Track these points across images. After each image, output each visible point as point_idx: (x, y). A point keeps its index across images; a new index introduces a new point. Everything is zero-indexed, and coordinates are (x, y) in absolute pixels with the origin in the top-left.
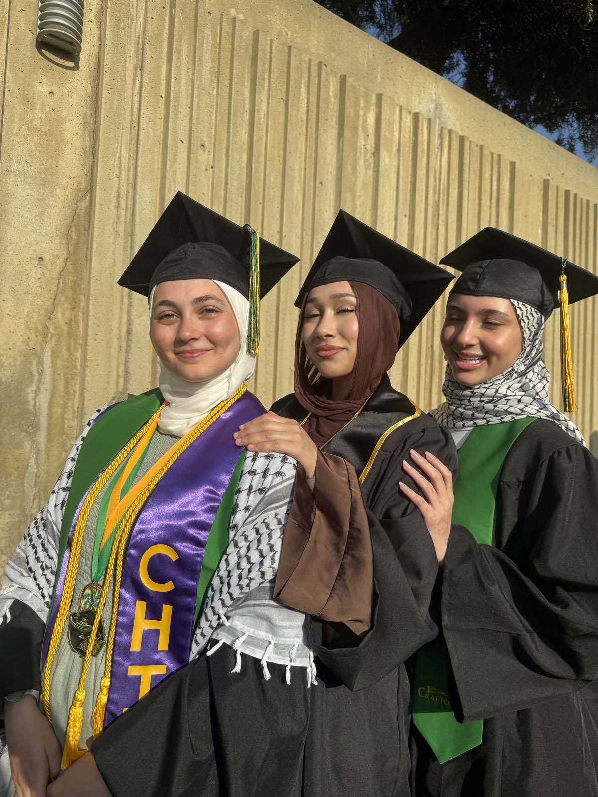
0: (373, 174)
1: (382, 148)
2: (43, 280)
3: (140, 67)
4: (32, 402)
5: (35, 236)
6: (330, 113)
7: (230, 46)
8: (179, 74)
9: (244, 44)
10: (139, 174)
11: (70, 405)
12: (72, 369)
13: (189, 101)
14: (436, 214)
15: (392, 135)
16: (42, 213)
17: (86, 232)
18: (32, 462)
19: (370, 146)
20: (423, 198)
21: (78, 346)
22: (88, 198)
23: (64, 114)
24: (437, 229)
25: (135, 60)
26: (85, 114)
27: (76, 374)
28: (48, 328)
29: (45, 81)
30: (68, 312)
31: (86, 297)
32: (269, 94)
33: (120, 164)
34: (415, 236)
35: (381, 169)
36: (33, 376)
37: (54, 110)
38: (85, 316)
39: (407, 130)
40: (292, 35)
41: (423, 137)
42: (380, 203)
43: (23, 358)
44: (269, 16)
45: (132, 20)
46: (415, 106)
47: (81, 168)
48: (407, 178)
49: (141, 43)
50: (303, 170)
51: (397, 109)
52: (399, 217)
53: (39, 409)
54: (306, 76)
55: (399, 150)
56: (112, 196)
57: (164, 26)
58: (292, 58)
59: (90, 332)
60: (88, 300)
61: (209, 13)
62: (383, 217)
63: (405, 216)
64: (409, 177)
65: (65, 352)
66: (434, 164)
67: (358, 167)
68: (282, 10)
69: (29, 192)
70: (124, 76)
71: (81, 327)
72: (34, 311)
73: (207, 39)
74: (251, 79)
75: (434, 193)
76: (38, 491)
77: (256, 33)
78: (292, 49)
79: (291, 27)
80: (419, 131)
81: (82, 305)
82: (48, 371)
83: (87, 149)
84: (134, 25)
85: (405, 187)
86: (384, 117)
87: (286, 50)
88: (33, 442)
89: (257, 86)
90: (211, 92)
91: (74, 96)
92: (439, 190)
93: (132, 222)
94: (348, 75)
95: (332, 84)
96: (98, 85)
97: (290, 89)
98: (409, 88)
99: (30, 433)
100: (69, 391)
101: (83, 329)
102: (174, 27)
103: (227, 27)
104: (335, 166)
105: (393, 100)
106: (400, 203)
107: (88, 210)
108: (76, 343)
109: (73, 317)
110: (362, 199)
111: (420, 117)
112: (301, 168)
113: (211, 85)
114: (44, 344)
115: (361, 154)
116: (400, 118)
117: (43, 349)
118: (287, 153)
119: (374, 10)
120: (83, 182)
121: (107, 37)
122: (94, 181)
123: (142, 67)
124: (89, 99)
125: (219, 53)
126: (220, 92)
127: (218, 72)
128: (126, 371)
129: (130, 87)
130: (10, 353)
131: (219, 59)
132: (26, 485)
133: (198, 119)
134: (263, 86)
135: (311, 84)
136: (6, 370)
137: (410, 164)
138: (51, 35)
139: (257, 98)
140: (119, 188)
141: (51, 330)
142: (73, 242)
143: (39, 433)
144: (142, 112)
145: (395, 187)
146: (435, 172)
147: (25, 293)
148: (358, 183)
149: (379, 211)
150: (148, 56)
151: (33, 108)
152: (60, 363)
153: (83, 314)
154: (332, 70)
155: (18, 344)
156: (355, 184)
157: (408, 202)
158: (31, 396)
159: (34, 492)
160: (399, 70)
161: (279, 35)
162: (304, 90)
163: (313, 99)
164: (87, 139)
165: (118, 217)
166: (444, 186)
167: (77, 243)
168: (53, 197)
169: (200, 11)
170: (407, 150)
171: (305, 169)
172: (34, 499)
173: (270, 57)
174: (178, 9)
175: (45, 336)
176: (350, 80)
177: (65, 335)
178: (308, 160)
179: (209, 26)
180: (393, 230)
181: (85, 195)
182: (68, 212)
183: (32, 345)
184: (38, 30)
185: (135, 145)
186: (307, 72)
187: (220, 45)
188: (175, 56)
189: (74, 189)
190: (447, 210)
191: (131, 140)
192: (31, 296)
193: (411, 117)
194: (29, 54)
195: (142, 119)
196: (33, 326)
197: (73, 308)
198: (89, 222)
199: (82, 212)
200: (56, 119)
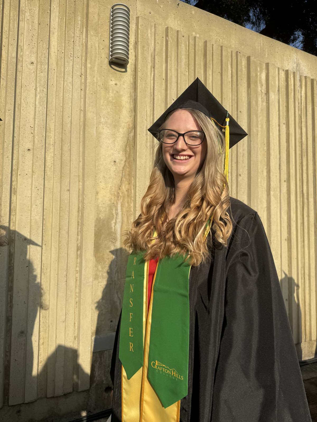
0: (266, 105)
1: (270, 91)
2: (116, 172)
4: (114, 228)
5: (112, 151)
6: (243, 76)
7: (194, 51)
8: (171, 68)
9: (200, 48)
12: (130, 212)
13: (176, 79)
14: (300, 121)
15: (275, 83)
16: (114, 141)
17: (133, 148)
19: (264, 90)
20: (293, 114)
21: (132, 201)
22: (133, 131)
23: (122, 93)
24: (302, 129)
25: (151, 63)
26: (131, 92)
27: (131, 214)
28: (118, 193)
29: (113, 79)
30: (127, 186)
31: (134, 178)
32: (213, 71)
33: (147, 114)
34: (290, 133)
35: (270, 101)
36: (113, 216)
37: (117, 92)
38: (134, 187)
39: (282, 79)
40: (222, 40)
41: (291, 82)
42: (271, 119)
43: (109, 208)
44: (211, 33)
45: (149, 46)
46: (286, 66)
47: (130, 118)
48: (284, 104)
49: (153, 55)
50: (231, 106)
51: (277, 69)
52: (281, 125)
53: (117, 231)
54: (230, 59)
55: (279, 90)
56: (144, 130)
57: (163, 46)
58: (223, 52)
59: (137, 194)
60: (136, 179)
61: (183, 36)
62: (273, 126)
63: (284, 124)
64: (285, 104)
65: (126, 204)
66: (298, 95)
67: (258, 102)
68: (217, 29)
69: (109, 131)
70: (147, 72)
71: (133, 192)
72: (113, 186)
73: (183, 49)
74: (204, 65)
75: (299, 110)
77: (206, 42)
78: (223, 47)
79: (222, 37)
80: (289, 79)
81: (133, 182)
82: (120, 213)
83: (132, 109)
84: (150, 48)
85: (283, 109)
86: (270, 74)
87: (220, 48)
88: (115, 246)
89: (207, 68)
90: (185, 74)
91: (125, 84)
92: (301, 109)
93: (153, 141)
94: (251, 56)
95: (243, 61)
96: (135, 78)
97: (223, 67)
98: (282, 58)
99: (113, 242)
100: (129, 223)
101: (133, 193)
102: (168, 45)
103: (192, 42)
104: (246, 102)
105: (275, 65)
106: (281, 118)
107: (134, 137)
108: (131, 199)
109: (129, 188)
110: (261, 118)
111: (289, 72)
112: (230, 105)
113: (185, 70)
114: (117, 201)
115: (259, 94)
116: (279, 74)
117: (117, 203)
118: (223, 99)
119: (249, 15)
120: (131, 124)
121: (139, 55)
122: (136, 123)
123: (154, 66)
124: (132, 85)
125: (189, 55)
126: (190, 74)
127: (189, 64)
129: (149, 76)
130: (104, 206)
131: (189, 58)
132: (112, 267)
133: (181, 88)
134: (210, 67)
135: (233, 63)
136: (102, 213)
137: (285, 97)
138: (116, 58)
139: (207, 74)
140: (147, 125)
141: (120, 194)
142: (128, 153)
143: (117, 242)
144: (155, 88)
145: (277, 110)
146: (299, 99)
147: (109, 178)
148: (259, 109)
149: (270, 122)
150: (156, 61)
151: (109, 92)
152: (124, 209)
153: (134, 186)
154: (243, 55)
155: (107, 201)
156: (257, 110)
157: (285, 117)
158: (113, 225)
159: (116, 269)
160: (277, 50)
161: (216, 41)
162: (229, 66)
163: (234, 71)
164: (132, 103)
165: (147, 139)
166: (304, 106)
167: (130, 153)
168: (118, 132)
169: (180, 36)
170: (283, 90)
171: (232, 106)
172: (116, 273)
173: (213, 53)
174: (169, 37)
175: (118, 197)
176: (252, 59)
177: (126, 196)
178: (233, 101)
179: (183, 42)
180: (278, 132)
181: (132, 130)
182: (125, 139)
183: (112, 201)
184: (110, 57)
185: (153, 104)
186: (230, 57)
187: (189, 51)
188: (169, 59)
189: (128, 128)
190: (306, 119)
191: (151, 101)
192: (111, 179)
193: (284, 73)
194: (106, 68)
195: (155, 91)
196: (113, 193)
197: (129, 184)
198: (134, 143)
199: (131, 139)
200: (118, 96)
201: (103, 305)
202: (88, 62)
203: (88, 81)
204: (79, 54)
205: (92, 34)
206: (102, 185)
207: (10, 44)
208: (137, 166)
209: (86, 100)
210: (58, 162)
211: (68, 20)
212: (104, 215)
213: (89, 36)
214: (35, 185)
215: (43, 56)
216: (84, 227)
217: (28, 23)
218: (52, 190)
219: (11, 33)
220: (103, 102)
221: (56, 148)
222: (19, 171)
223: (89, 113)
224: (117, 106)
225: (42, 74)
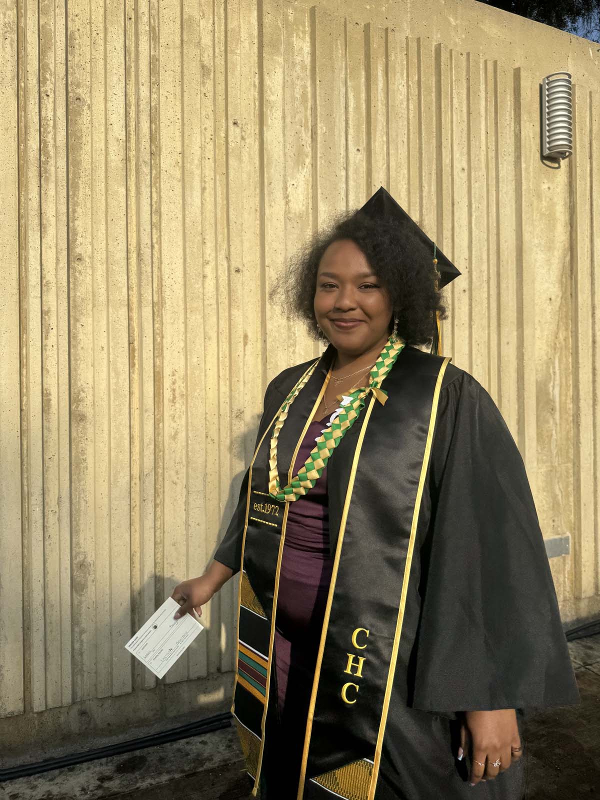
2: (552, 313)
3: (591, 158)
4: (552, 393)
5: (547, 284)
10: (595, 231)
11: (568, 394)
12: (568, 370)
16: (549, 269)
18: (554, 432)
21: (570, 354)
22: (569, 255)
23: (555, 200)
26: (565, 198)
27: (569, 374)
28: (555, 344)
29: (546, 181)
30: (564, 333)
36: (551, 376)
37: (550, 199)
38: (574, 334)
43: (546, 365)
47: (565, 235)
53: (555, 397)
59: (580, 344)
60: (577, 323)
65: (564, 359)
69: (543, 256)
71: (570, 341)
72: (549, 334)
76: (557, 451)
81: (570, 326)
82: (558, 372)
83: (567, 222)
88: (554, 419)
91: (559, 187)
96: (572, 176)
99: (552, 413)
100: (568, 386)
109: (567, 336)
114: (555, 355)
117: (554, 358)
120: (567, 244)
122: (574, 242)
123: (591, 156)
124: (566, 187)
128: (594, 369)
130: (541, 362)
132: (552, 447)
141: (558, 345)
142: (564, 285)
143: (555, 413)
147: (545, 323)
151: (542, 201)
152: (562, 366)
153: (572, 332)
155: (543, 356)
158: (551, 389)
164: (568, 213)
167: (566, 286)
168: (553, 257)
175: (555, 349)
177: (564, 348)
182: (561, 265)
183: (549, 356)
184: (547, 151)
192: (547, 324)
194: (537, 166)
195: (594, 194)
196: (549, 343)
197: (567, 329)
198: (571, 271)
199: (567, 264)
200: (552, 205)
201: (544, 499)
202: (522, 161)
203: (524, 188)
204: (510, 150)
205: (525, 118)
206: (538, 333)
207: (443, 147)
208: (579, 304)
209: (523, 215)
210: (494, 305)
211: (500, 102)
212: (540, 376)
213: (522, 122)
214: (475, 338)
215: (477, 159)
216: (525, 393)
217: (457, 113)
218: (487, 344)
219: (443, 130)
220: (537, 216)
221: (491, 286)
222: (456, 320)
223: (526, 234)
224: (551, 218)
225: (477, 185)
